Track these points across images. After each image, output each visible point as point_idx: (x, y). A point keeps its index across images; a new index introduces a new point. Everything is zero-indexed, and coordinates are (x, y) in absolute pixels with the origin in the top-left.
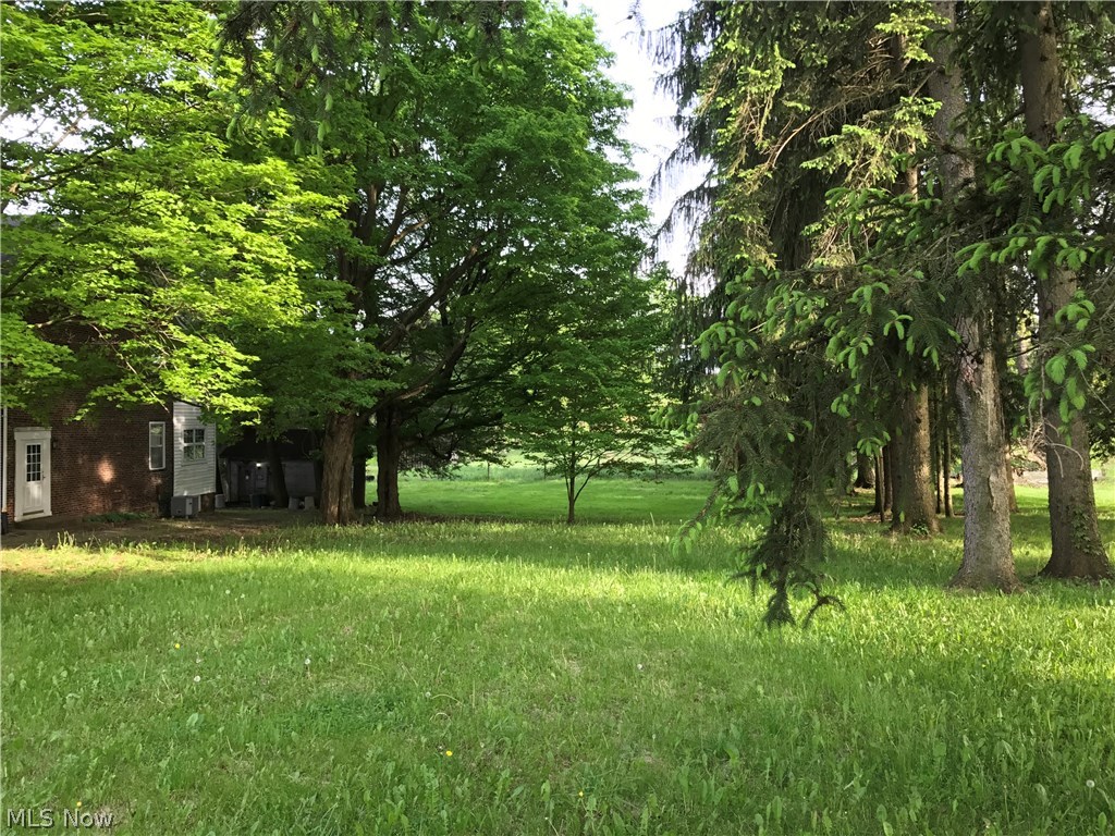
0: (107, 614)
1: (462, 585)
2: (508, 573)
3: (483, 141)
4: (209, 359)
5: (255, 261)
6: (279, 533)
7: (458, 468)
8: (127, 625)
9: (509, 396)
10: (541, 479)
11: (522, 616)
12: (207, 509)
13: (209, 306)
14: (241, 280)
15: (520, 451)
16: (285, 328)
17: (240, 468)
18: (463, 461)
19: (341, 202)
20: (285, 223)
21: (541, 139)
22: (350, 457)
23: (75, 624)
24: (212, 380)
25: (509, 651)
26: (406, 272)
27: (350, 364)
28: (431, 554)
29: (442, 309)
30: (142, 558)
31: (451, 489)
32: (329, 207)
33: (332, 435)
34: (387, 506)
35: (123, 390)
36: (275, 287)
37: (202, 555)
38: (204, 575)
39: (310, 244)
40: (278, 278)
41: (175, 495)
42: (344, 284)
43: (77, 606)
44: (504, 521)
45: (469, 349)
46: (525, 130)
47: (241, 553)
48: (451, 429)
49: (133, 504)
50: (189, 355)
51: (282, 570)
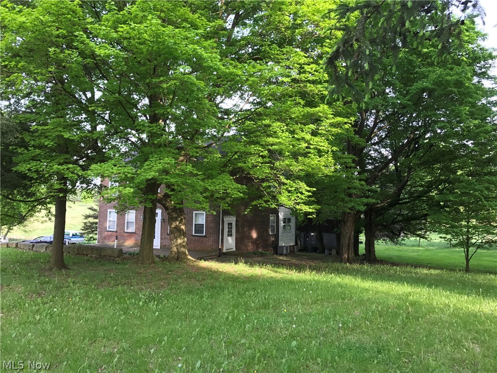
0: (258, 293)
1: (411, 298)
2: (434, 294)
3: (417, 85)
4: (295, 190)
5: (314, 149)
6: (323, 265)
7: (404, 240)
8: (265, 299)
9: (430, 207)
10: (448, 248)
11: (445, 318)
12: (291, 252)
13: (296, 168)
14: (309, 157)
15: (436, 233)
16: (327, 176)
17: (305, 235)
18: (406, 237)
19: (351, 120)
20: (327, 131)
21: (447, 81)
22: (353, 233)
23: (247, 296)
24: (296, 198)
25: (439, 334)
26: (378, 148)
27: (354, 191)
28: (394, 281)
29: (395, 165)
30: (269, 271)
31: (400, 250)
32: (346, 123)
33: (345, 223)
34: (370, 256)
35: (263, 202)
36: (323, 159)
37: (292, 272)
38: (293, 281)
39: (337, 140)
40: (324, 155)
41: (279, 245)
42: (351, 156)
43: (247, 288)
44: (430, 268)
45: (409, 183)
46: (439, 77)
47: (308, 272)
48: (400, 221)
49: (264, 248)
50: (288, 188)
51: (325, 282)
